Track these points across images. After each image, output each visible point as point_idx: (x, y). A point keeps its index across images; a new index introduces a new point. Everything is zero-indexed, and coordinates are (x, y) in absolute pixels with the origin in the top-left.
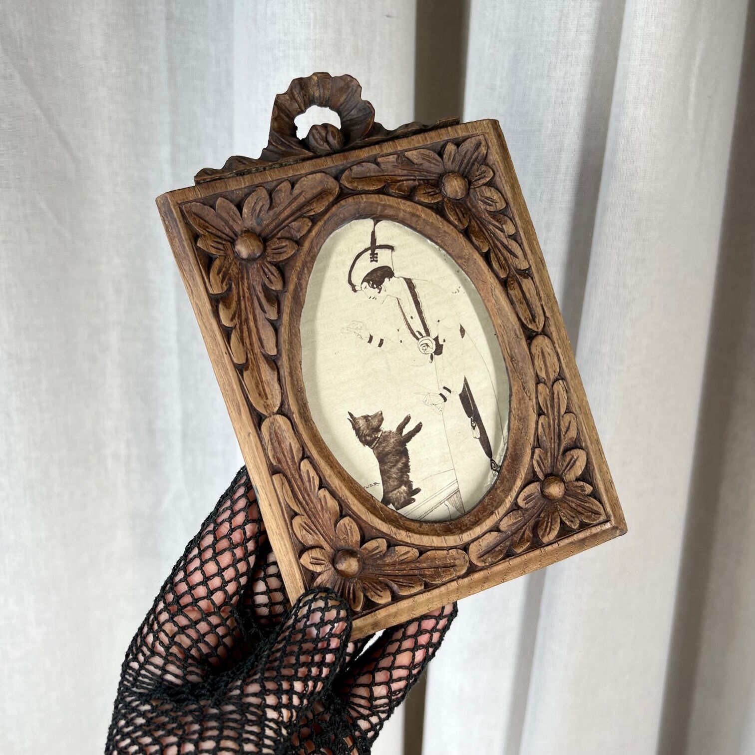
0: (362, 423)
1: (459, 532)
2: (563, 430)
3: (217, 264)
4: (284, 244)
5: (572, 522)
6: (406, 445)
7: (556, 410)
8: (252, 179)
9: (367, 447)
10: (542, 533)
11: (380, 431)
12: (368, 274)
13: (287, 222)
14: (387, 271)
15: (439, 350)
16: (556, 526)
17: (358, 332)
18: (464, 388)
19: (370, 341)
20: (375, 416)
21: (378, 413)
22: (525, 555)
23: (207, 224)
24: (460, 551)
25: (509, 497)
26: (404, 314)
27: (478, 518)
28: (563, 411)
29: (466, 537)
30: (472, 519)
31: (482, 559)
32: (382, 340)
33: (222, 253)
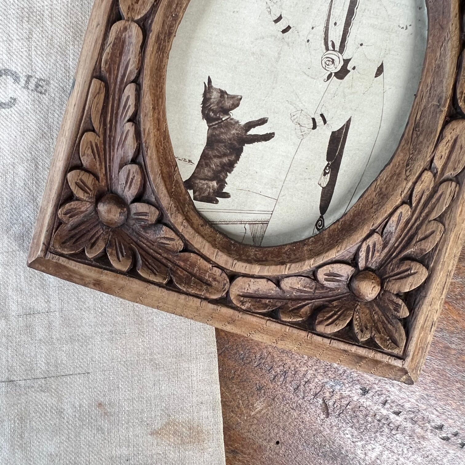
0: (215, 95)
1: (237, 257)
2: (420, 236)
5: (362, 331)
6: (244, 145)
7: (427, 210)
9: (205, 121)
10: (321, 319)
11: (228, 114)
15: (342, 74)
16: (341, 323)
17: (270, 4)
18: (342, 128)
19: (276, 21)
20: (233, 97)
21: (238, 96)
22: (288, 328)
24: (224, 275)
25: (312, 261)
26: (329, 15)
27: (266, 258)
28: (434, 215)
29: (240, 267)
30: (259, 255)
31: (242, 299)
32: (289, 28)
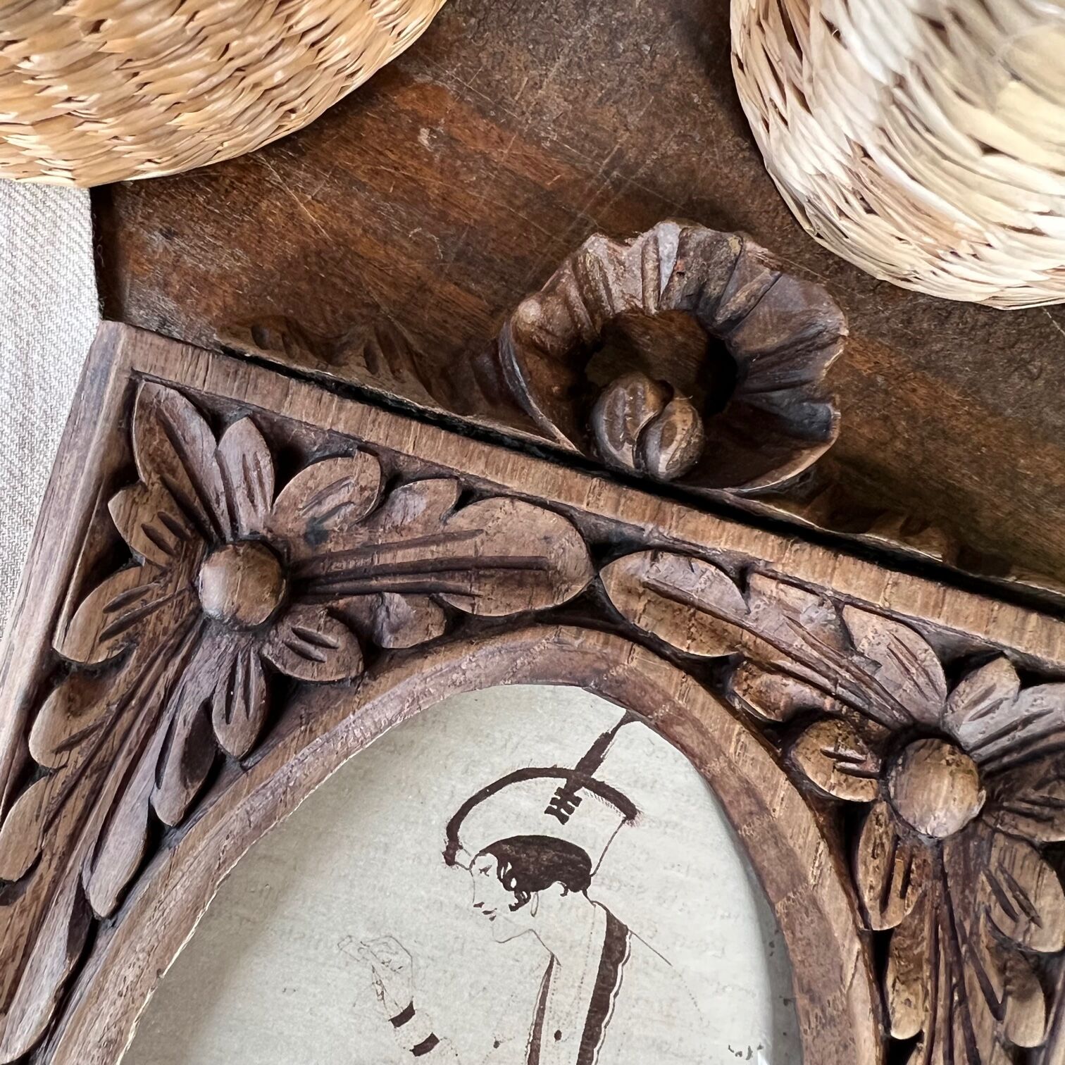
3: (126, 579)
4: (330, 639)
8: (361, 424)
12: (518, 839)
13: (387, 581)
14: (573, 864)
17: (383, 973)
19: (400, 1020)
23: (177, 462)
26: (541, 1012)
32: (432, 1041)
33: (161, 558)
